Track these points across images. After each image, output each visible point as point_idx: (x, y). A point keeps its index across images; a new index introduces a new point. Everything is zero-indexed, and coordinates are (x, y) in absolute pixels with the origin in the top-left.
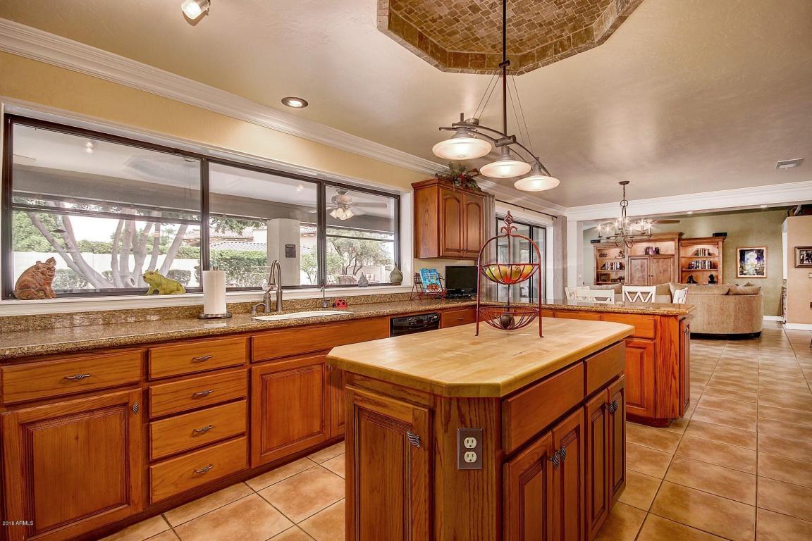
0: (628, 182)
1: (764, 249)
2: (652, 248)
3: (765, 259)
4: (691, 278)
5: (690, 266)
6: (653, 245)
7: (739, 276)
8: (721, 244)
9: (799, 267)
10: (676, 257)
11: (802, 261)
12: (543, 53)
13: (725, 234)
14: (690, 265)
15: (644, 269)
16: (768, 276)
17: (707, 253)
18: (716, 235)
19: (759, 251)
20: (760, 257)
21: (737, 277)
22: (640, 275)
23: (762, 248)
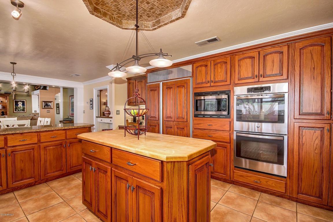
0: (16, 63)
1: (25, 101)
3: (25, 105)
7: (15, 112)
8: (8, 97)
9: (44, 108)
11: (45, 106)
12: (105, 15)
16: (27, 111)
19: (23, 101)
20: (23, 104)
21: (14, 112)
23: (24, 101)
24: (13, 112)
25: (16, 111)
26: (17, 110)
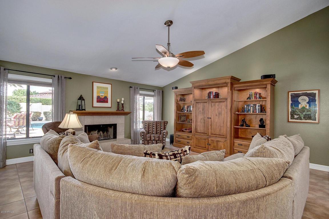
1: (317, 92)
2: (213, 92)
3: (317, 103)
4: (244, 121)
5: (243, 110)
6: (214, 90)
7: (290, 120)
8: (269, 87)
10: (229, 100)
13: (273, 76)
14: (243, 108)
15: (205, 112)
16: (321, 121)
17: (258, 96)
18: (265, 77)
19: (311, 95)
20: (312, 101)
21: (288, 121)
22: (202, 117)
23: (314, 92)
24: (286, 120)
25: (292, 117)
26: (296, 117)
